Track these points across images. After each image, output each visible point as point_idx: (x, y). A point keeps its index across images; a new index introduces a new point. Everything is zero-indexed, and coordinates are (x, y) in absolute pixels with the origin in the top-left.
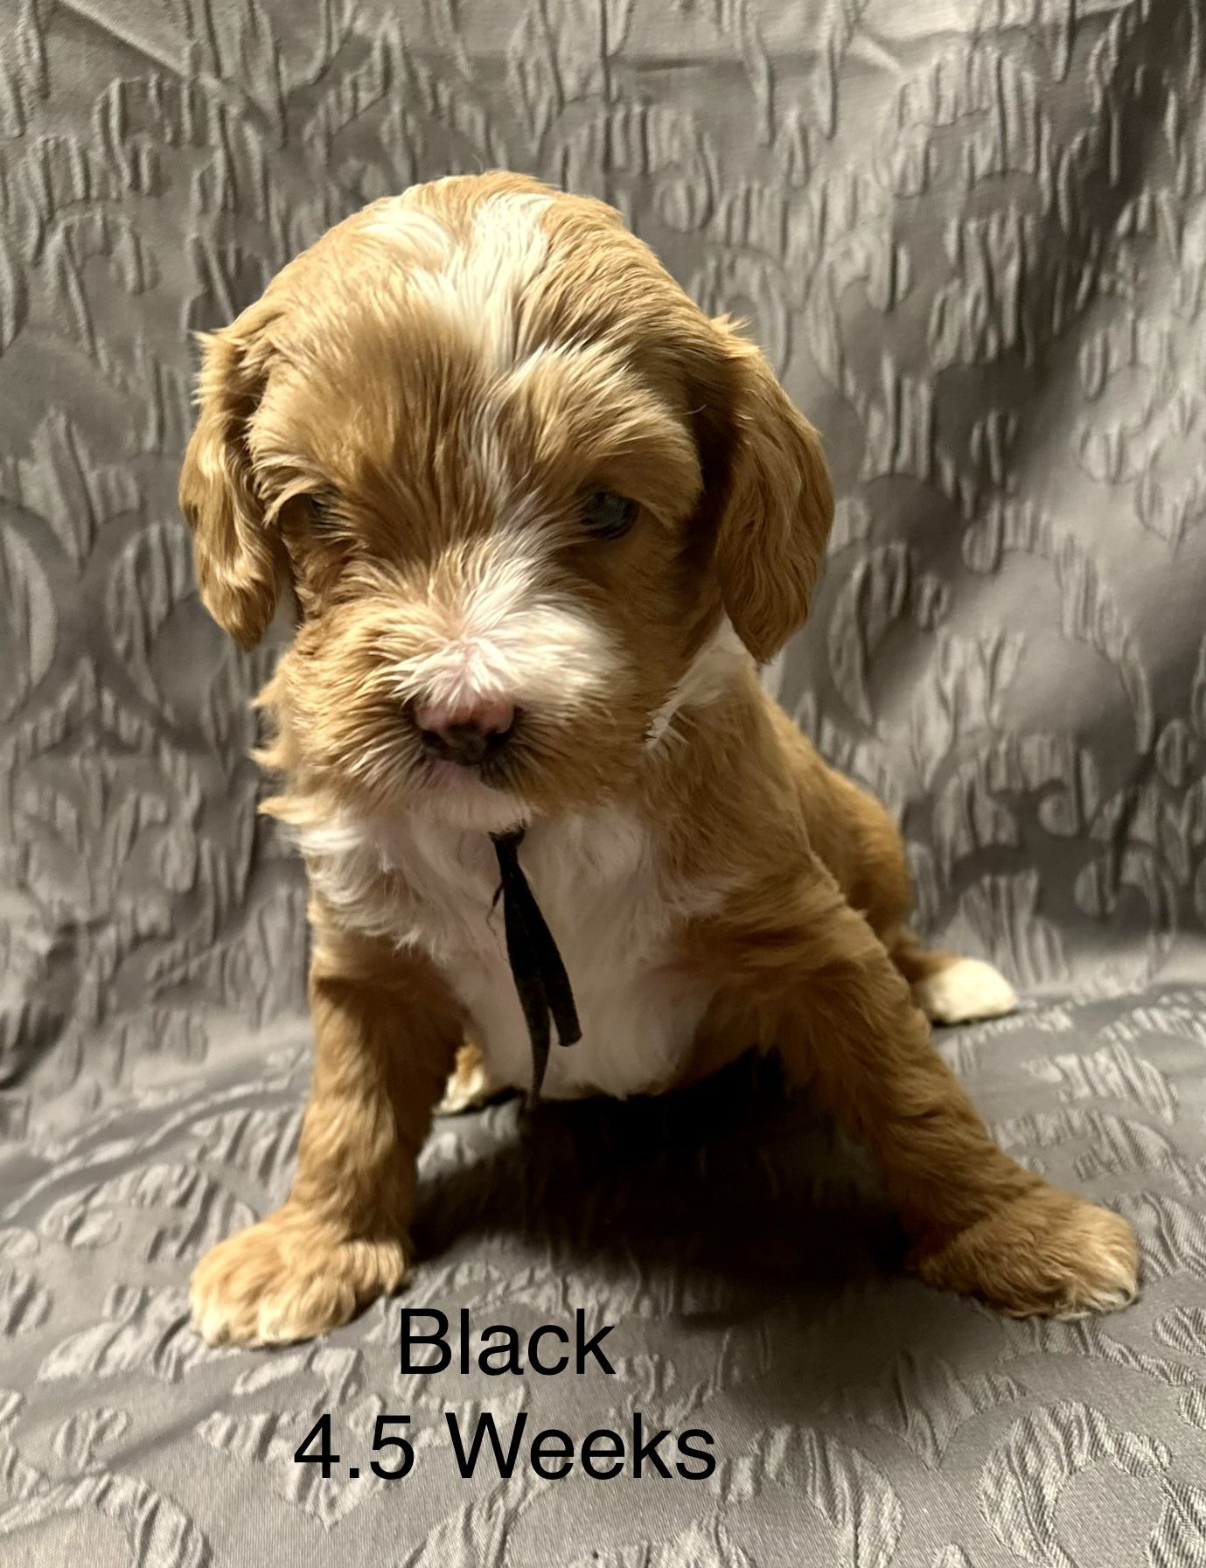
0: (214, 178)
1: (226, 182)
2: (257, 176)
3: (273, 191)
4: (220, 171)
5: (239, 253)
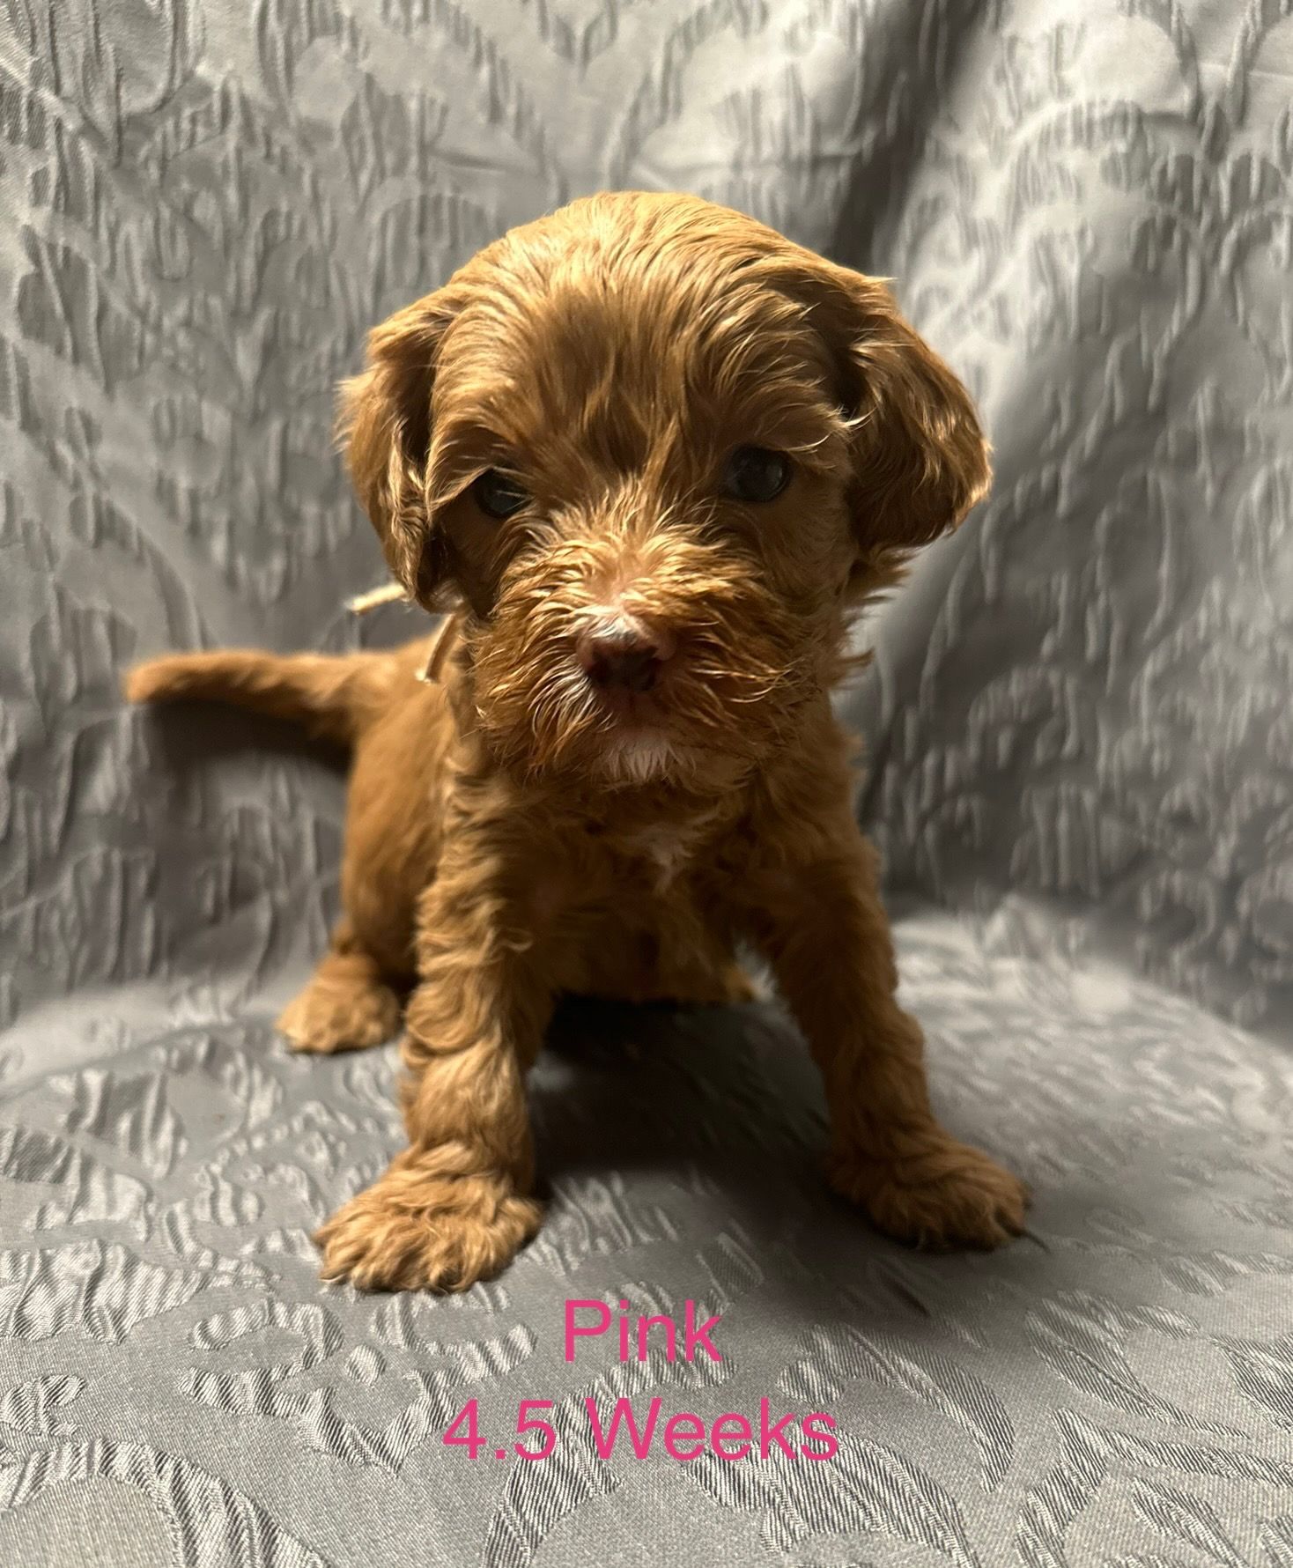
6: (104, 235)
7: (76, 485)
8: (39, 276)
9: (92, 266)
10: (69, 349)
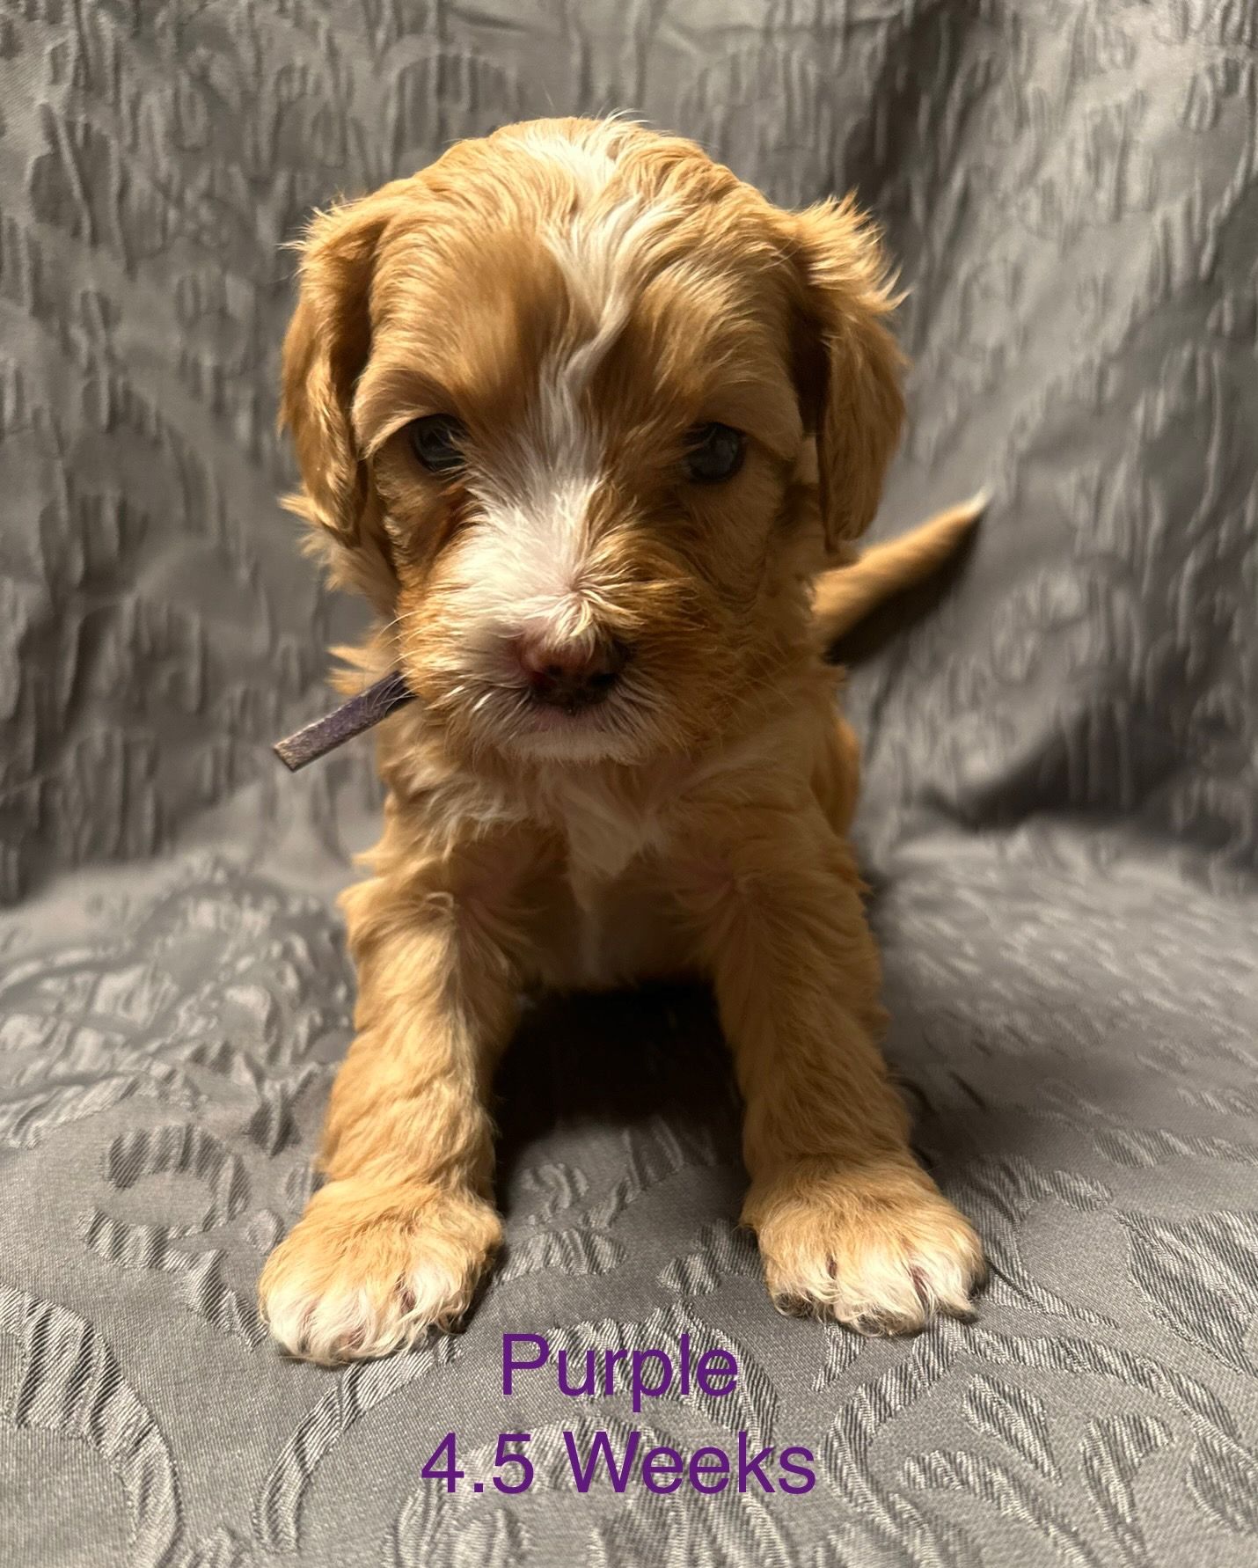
0: (66, 56)
1: (77, 60)
2: (109, 60)
3: (124, 76)
4: (73, 50)
5: (87, 127)
6: (125, 108)
7: (91, 369)
8: (56, 155)
9: (113, 142)
10: (86, 230)
